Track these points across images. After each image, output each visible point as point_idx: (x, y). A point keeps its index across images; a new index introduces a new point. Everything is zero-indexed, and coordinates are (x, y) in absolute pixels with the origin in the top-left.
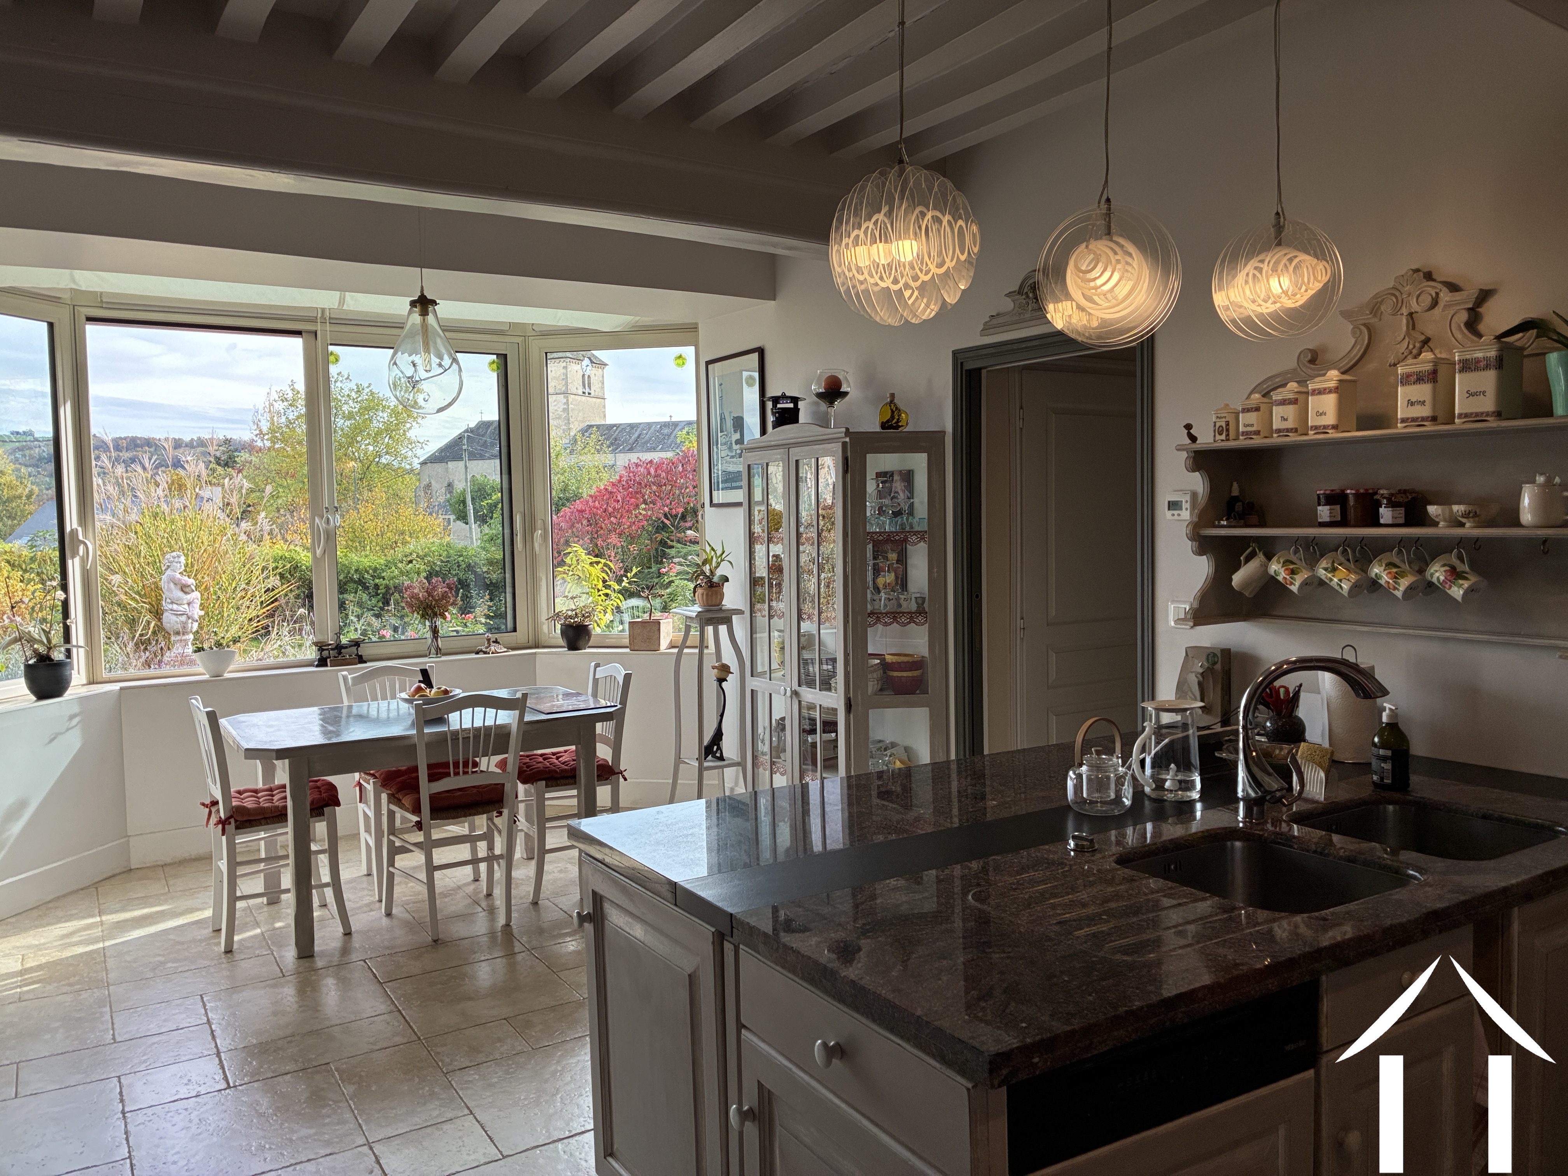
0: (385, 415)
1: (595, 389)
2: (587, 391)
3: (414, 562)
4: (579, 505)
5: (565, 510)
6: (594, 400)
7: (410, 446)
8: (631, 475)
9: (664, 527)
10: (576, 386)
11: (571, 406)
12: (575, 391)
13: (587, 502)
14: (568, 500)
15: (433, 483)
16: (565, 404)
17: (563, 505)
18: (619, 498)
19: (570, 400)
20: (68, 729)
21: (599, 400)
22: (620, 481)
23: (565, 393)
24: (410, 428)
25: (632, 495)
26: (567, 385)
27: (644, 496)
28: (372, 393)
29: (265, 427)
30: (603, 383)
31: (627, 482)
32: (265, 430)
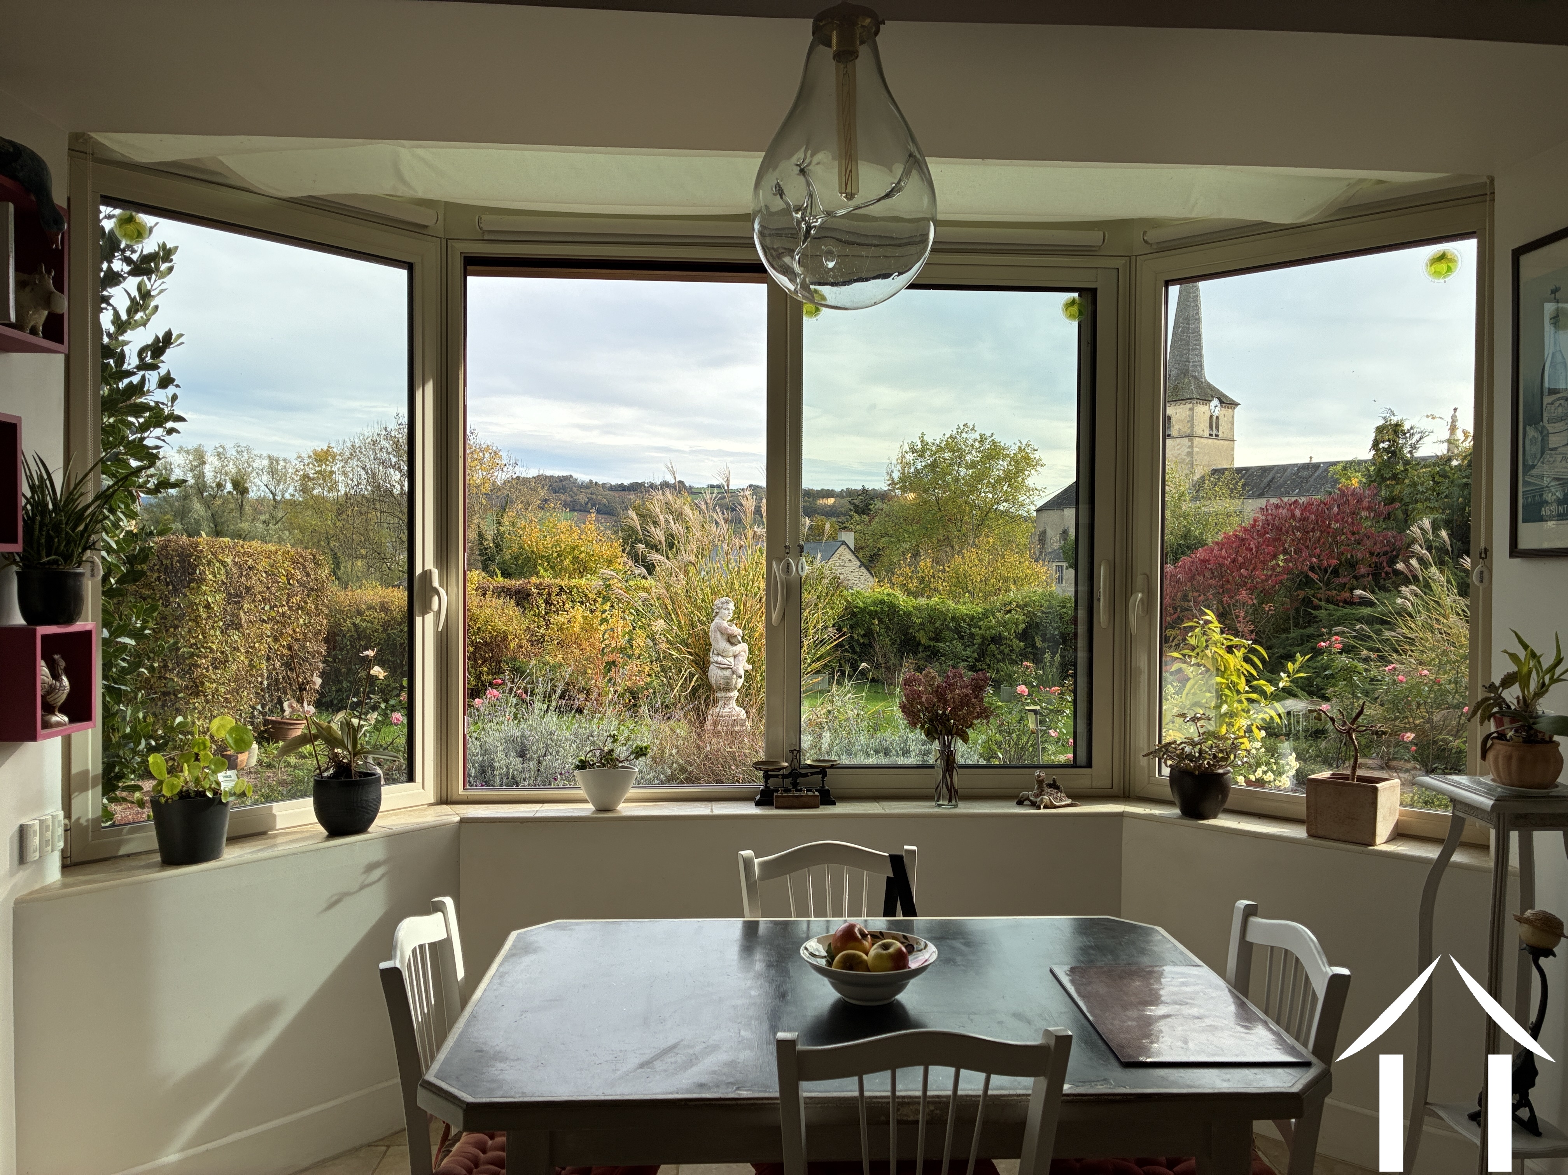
0: (1005, 463)
1: (1223, 431)
2: (1214, 432)
3: (1013, 612)
4: (1201, 553)
5: (1185, 560)
6: (1222, 442)
7: (1028, 494)
8: (1269, 518)
9: (1308, 582)
10: (1202, 427)
11: (1195, 449)
12: (1200, 433)
13: (1212, 550)
14: (1189, 548)
15: (1049, 531)
16: (1189, 447)
17: (1183, 553)
18: (1252, 545)
19: (1195, 443)
20: (362, 887)
21: (1227, 442)
22: (1253, 526)
23: (1190, 436)
24: (1029, 475)
25: (1268, 543)
26: (1192, 427)
27: (1283, 544)
28: (994, 442)
29: (896, 475)
30: (1233, 424)
31: (1263, 527)
32: (896, 479)
